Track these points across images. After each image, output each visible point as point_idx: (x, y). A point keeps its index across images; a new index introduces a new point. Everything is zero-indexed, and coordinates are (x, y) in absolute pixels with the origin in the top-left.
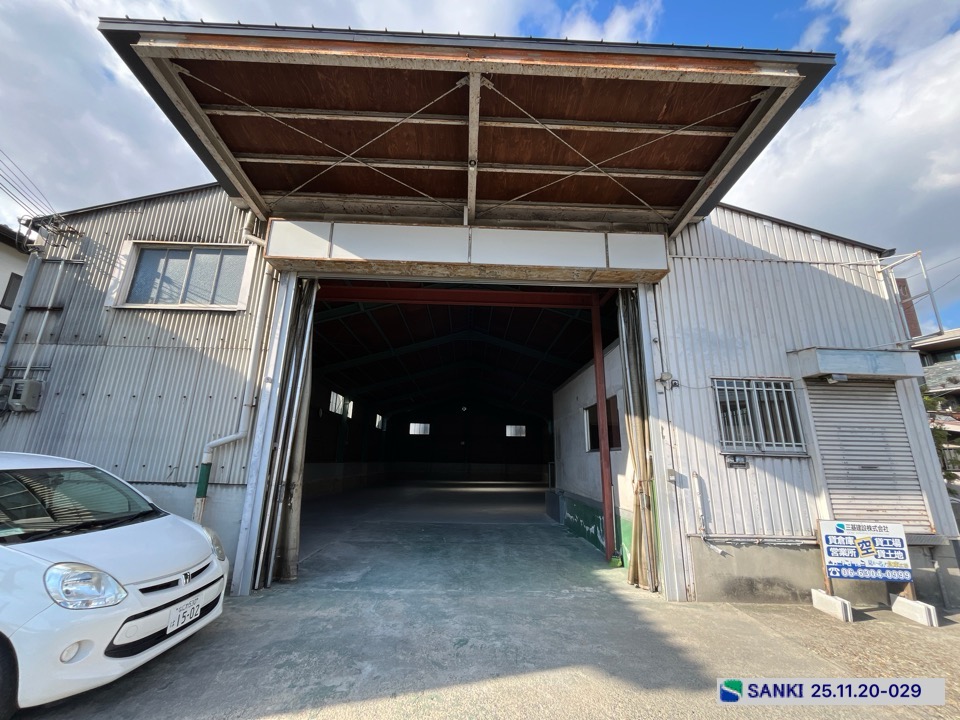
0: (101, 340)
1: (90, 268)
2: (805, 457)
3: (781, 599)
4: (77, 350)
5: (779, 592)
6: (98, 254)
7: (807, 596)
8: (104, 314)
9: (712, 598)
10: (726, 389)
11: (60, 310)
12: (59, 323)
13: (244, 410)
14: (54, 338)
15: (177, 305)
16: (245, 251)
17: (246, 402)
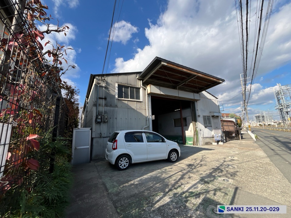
0: (116, 106)
2: (211, 126)
3: (210, 144)
4: (112, 108)
5: (209, 143)
6: (111, 86)
7: (212, 144)
8: (116, 101)
9: (204, 145)
10: (204, 117)
11: (105, 99)
12: (106, 102)
13: (148, 121)
14: (106, 105)
15: (129, 99)
16: (139, 88)
17: (148, 119)
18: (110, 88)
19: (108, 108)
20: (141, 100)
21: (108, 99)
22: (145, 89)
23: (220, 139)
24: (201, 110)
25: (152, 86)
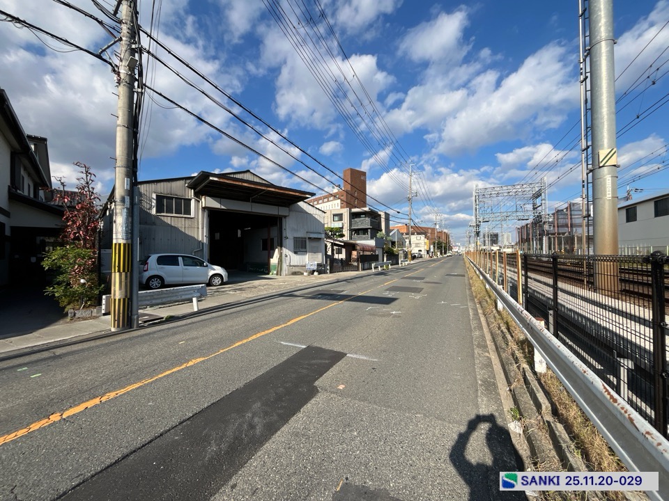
0: (154, 224)
2: (305, 251)
3: (300, 275)
5: (299, 273)
6: (145, 197)
7: (303, 274)
9: (289, 275)
10: (296, 240)
13: (201, 243)
15: (174, 215)
16: (190, 200)
17: (201, 241)
18: (145, 200)
20: (192, 216)
21: (141, 215)
22: (199, 202)
23: (315, 268)
24: (291, 230)
25: (208, 198)
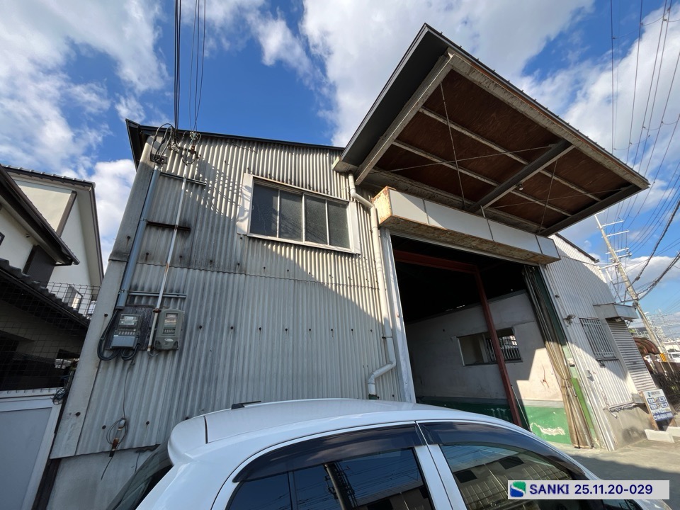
0: (239, 268)
1: (212, 192)
2: (615, 359)
4: (213, 277)
6: (219, 181)
7: (644, 436)
8: (238, 244)
9: (622, 445)
10: (585, 324)
11: (185, 230)
12: (188, 244)
13: (389, 341)
14: (185, 261)
15: (304, 243)
16: (344, 205)
17: (388, 334)
18: (217, 189)
19: (195, 274)
20: (353, 248)
21: (199, 234)
22: (367, 209)
23: (666, 410)
24: (567, 298)
25: (396, 194)
